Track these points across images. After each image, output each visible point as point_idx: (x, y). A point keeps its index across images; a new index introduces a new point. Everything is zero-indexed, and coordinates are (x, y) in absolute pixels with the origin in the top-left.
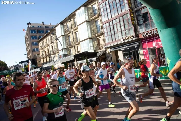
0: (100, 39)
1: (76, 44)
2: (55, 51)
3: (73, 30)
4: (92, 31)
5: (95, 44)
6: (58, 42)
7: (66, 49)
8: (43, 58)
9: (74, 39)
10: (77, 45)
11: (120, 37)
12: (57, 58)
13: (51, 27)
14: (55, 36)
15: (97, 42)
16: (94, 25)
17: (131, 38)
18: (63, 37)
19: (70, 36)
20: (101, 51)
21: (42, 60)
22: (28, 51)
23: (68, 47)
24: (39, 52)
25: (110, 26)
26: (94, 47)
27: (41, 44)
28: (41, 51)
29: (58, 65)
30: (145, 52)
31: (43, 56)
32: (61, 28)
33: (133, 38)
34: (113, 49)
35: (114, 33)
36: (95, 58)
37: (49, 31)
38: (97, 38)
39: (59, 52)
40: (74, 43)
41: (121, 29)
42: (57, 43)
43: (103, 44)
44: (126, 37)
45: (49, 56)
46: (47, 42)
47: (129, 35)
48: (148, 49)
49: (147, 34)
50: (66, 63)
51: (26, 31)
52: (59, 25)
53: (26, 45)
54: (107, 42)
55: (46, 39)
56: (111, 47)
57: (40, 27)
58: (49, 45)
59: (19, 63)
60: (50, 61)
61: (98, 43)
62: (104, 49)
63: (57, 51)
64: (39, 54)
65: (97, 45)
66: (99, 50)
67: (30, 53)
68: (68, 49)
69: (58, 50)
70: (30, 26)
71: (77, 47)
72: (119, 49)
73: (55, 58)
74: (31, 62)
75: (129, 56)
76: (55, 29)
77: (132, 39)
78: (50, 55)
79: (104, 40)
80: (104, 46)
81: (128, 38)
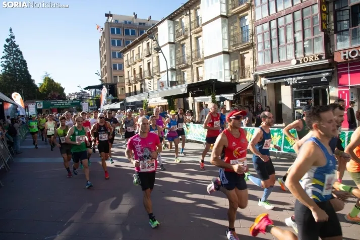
0: (245, 55)
1: (196, 62)
2: (153, 72)
3: (191, 34)
4: (231, 38)
5: (234, 65)
6: (160, 54)
7: (175, 70)
8: (130, 84)
9: (192, 52)
10: (197, 64)
11: (291, 55)
12: (156, 87)
13: (149, 23)
14: (155, 42)
15: (240, 62)
16: (236, 26)
17: (314, 59)
18: (172, 45)
19: (185, 45)
20: (245, 82)
21: (127, 87)
22: (104, 67)
23: (178, 67)
24: (123, 71)
25: (270, 30)
26: (232, 73)
27: (127, 56)
28: (126, 70)
29: (156, 101)
30: (344, 92)
31: (129, 81)
32: (169, 28)
33: (318, 59)
34: (271, 80)
35: (277, 47)
36: (232, 95)
37: (147, 31)
38: (241, 53)
39: (162, 75)
40: (192, 59)
41: (295, 39)
42: (158, 57)
43: (252, 67)
44: (305, 56)
45: (140, 81)
46: (139, 53)
47: (312, 54)
48: (351, 87)
49: (354, 53)
50: (170, 99)
51: (102, 29)
52: (166, 21)
53: (101, 56)
54: (260, 63)
55: (139, 47)
56: (267, 76)
57: (130, 23)
58: (142, 60)
59: (85, 89)
60: (142, 91)
61: (240, 65)
62: (252, 78)
63: (157, 72)
64: (122, 76)
65: (239, 67)
66: (242, 78)
67: (106, 73)
68: (178, 71)
69: (159, 71)
70: (110, 19)
71: (197, 68)
72: (285, 80)
73: (152, 85)
74: (107, 89)
75: (306, 98)
76: (157, 29)
77: (318, 62)
78: (142, 80)
79: (255, 59)
80: (253, 72)
81: (309, 58)
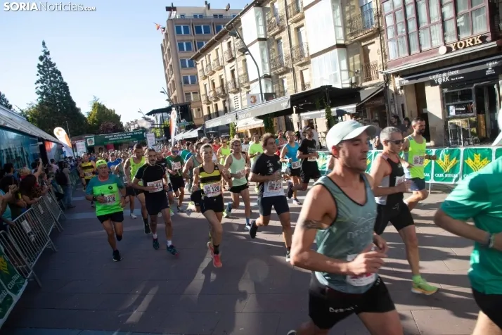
0: (369, 47)
1: (299, 63)
2: (239, 83)
3: (289, 24)
4: (347, 24)
5: (354, 61)
6: (248, 57)
7: (270, 77)
8: (209, 102)
9: (292, 50)
10: (301, 65)
11: (437, 41)
12: (245, 103)
13: (229, 14)
14: (239, 40)
15: (363, 56)
16: (354, 6)
17: (473, 42)
18: (261, 42)
19: (281, 41)
20: (371, 86)
21: (205, 107)
22: (170, 82)
23: (274, 73)
24: (198, 84)
25: (405, 6)
26: (352, 74)
27: (201, 64)
28: (202, 83)
29: (247, 122)
31: (208, 97)
32: (257, 18)
33: (480, 42)
34: (409, 79)
35: (416, 30)
36: (354, 106)
37: (226, 26)
38: (363, 44)
39: (252, 85)
40: (293, 60)
41: (442, 15)
42: (245, 60)
43: (380, 62)
44: (459, 40)
45: (222, 97)
46: (218, 58)
47: (470, 35)
50: (267, 118)
51: (164, 28)
52: (252, 10)
53: (165, 67)
54: (392, 55)
55: (217, 50)
56: (402, 74)
57: (201, 16)
58: (222, 67)
59: (149, 114)
60: (226, 111)
61: (363, 60)
62: (381, 79)
63: (245, 82)
64: (197, 92)
65: (361, 65)
66: (366, 81)
67: (174, 90)
68: (273, 78)
69: (247, 81)
70: (174, 13)
71: (301, 72)
72: (430, 78)
73: (239, 102)
74: (178, 112)
75: (463, 102)
76: (240, 21)
77: (479, 47)
78: (225, 96)
79: (384, 51)
80: (382, 70)
81: (465, 42)
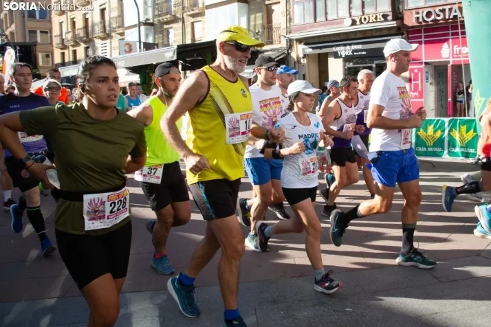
0: (274, 7)
1: (192, 12)
2: (110, 27)
5: (255, 21)
7: (152, 24)
8: (64, 47)
10: (193, 16)
11: (343, 12)
12: (116, 52)
15: (265, 16)
17: (376, 18)
20: (272, 50)
21: (57, 52)
23: (159, 21)
24: (50, 21)
28: (56, 19)
30: (416, 71)
31: (63, 40)
33: (382, 19)
34: (313, 48)
38: (267, 3)
39: (127, 32)
40: (183, 8)
43: (283, 26)
44: (363, 14)
45: (85, 42)
47: (373, 10)
48: (426, 64)
49: (429, 14)
54: (297, 20)
56: (307, 41)
61: (265, 21)
62: (284, 44)
63: (119, 27)
64: (47, 32)
65: (263, 27)
66: (268, 44)
67: (11, 24)
68: (158, 26)
69: (122, 25)
71: (193, 24)
72: (334, 49)
73: (108, 50)
74: (16, 54)
77: (382, 24)
78: (89, 41)
79: (289, 13)
80: (285, 34)
81: (369, 17)
